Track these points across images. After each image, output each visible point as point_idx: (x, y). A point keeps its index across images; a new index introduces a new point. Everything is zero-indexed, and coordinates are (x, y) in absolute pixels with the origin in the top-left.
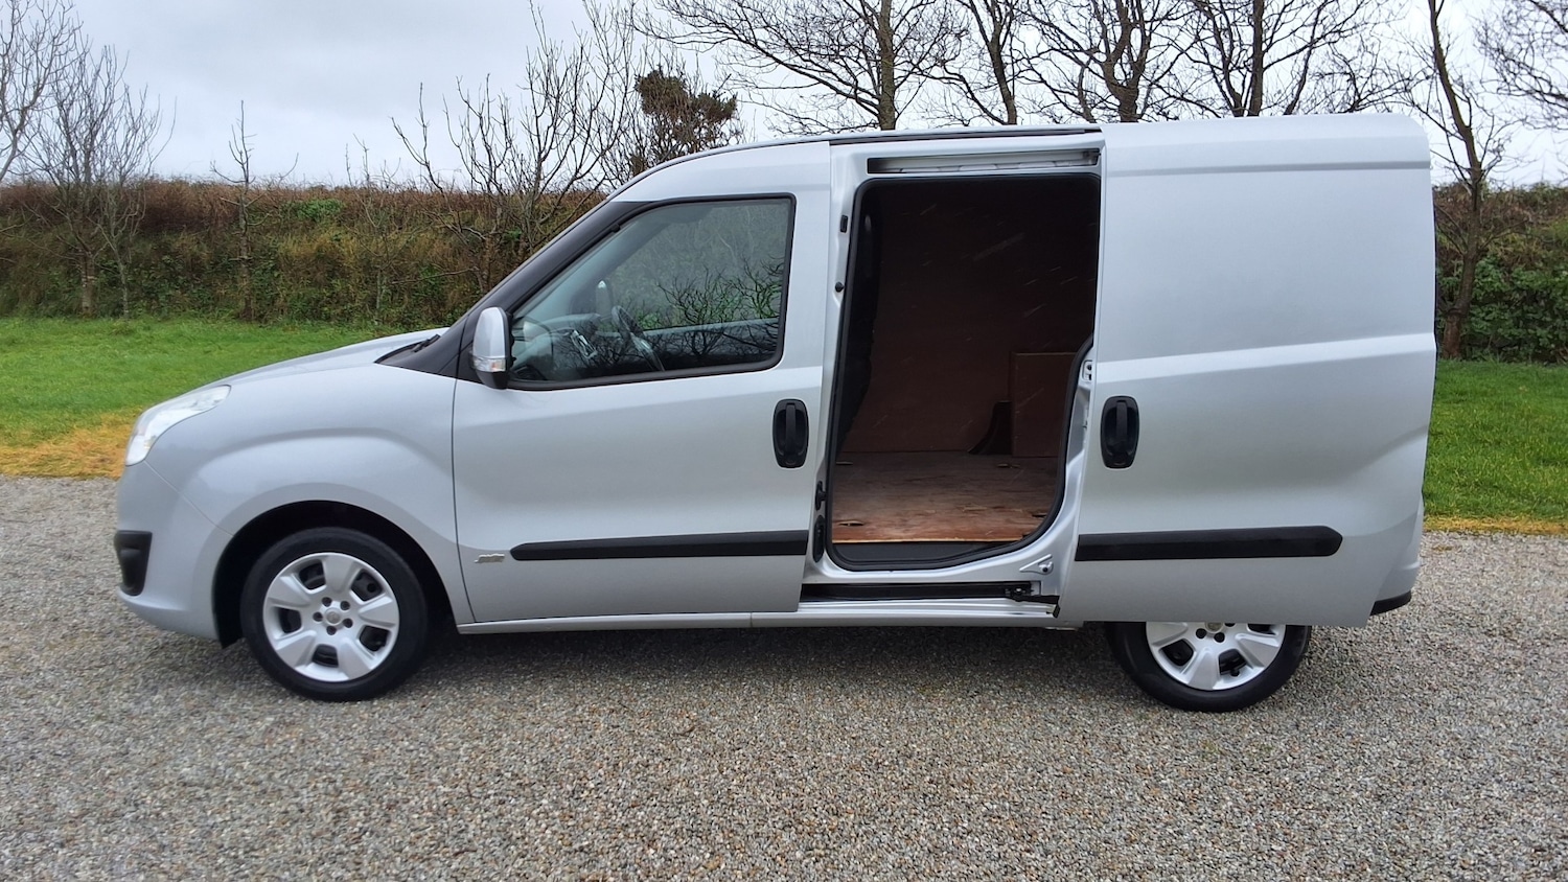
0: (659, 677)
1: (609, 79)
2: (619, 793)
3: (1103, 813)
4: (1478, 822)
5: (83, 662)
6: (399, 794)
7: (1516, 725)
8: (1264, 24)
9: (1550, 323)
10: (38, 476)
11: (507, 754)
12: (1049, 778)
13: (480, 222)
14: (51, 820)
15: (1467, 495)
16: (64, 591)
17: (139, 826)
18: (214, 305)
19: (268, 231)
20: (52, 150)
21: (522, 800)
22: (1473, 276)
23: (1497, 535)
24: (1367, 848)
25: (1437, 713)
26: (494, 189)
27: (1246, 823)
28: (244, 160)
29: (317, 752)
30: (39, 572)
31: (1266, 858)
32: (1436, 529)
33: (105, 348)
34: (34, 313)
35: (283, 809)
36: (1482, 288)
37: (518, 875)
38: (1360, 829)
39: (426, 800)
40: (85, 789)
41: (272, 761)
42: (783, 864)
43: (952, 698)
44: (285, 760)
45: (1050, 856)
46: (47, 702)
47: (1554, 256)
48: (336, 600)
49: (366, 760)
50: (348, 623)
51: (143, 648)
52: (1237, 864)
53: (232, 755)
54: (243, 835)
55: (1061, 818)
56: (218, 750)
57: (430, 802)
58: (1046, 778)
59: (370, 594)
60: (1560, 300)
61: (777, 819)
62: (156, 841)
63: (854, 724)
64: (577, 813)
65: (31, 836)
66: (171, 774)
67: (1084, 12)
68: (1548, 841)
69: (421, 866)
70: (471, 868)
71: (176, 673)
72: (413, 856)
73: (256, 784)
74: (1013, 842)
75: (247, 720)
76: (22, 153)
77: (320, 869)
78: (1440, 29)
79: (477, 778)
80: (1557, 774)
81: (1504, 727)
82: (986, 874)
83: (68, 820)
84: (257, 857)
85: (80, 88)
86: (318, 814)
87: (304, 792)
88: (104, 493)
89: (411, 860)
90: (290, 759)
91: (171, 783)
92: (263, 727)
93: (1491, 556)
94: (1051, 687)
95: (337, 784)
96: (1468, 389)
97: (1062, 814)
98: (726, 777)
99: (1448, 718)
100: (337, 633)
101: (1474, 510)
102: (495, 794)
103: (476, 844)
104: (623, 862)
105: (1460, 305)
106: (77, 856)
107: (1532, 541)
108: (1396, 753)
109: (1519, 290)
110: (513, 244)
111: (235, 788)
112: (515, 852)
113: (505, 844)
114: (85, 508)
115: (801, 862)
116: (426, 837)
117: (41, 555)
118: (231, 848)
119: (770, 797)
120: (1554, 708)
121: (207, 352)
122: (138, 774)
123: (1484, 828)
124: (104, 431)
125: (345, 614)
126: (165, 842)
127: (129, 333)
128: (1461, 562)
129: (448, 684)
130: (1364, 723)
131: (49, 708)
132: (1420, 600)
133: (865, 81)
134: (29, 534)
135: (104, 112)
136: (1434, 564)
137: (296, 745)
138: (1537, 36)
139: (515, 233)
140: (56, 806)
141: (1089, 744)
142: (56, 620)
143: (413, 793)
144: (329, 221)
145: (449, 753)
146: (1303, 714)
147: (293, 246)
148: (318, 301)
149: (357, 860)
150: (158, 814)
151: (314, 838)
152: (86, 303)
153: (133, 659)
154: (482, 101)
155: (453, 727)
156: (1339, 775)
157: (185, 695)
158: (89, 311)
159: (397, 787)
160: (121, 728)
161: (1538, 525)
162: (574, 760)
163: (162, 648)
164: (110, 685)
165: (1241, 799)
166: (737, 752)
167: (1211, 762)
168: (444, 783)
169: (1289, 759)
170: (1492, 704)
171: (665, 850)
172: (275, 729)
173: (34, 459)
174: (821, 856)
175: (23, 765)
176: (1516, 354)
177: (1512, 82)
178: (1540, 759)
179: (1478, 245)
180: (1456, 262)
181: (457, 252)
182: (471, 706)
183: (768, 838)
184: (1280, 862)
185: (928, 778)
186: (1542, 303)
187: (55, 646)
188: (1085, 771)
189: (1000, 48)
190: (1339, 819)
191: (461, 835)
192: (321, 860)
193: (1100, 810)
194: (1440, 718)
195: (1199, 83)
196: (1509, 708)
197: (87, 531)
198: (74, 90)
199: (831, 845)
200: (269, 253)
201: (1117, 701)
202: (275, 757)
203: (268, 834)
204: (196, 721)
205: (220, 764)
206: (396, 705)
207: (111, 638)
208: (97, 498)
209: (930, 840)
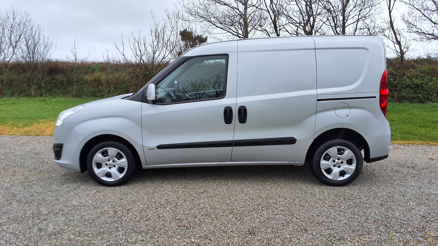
0: (194, 180)
1: (172, 32)
2: (187, 206)
3: (311, 209)
4: (407, 210)
5: (44, 179)
6: (130, 207)
7: (416, 188)
8: (345, 15)
9: (422, 93)
10: (25, 135)
11: (157, 198)
12: (297, 202)
13: (138, 70)
14: (41, 215)
15: (402, 135)
16: (36, 162)
17: (64, 216)
18: (67, 93)
19: (81, 73)
20: (24, 52)
21: (162, 208)
22: (402, 81)
23: (410, 145)
24: (379, 217)
25: (396, 186)
26: (142, 61)
27: (348, 211)
28: (75, 55)
29: (108, 198)
30: (29, 158)
31: (353, 219)
32: (394, 144)
33: (39, 105)
34: (19, 96)
35: (101, 211)
36: (404, 84)
37: (163, 225)
38: (377, 212)
39: (137, 208)
40: (49, 208)
41: (96, 200)
42: (230, 222)
43: (270, 184)
44: (100, 200)
45: (298, 219)
46: (36, 188)
47: (423, 75)
48: (111, 160)
49: (121, 200)
50: (114, 166)
51: (59, 175)
52: (346, 221)
53: (86, 199)
54: (91, 217)
55: (300, 211)
56: (82, 198)
57: (138, 209)
58: (296, 202)
59: (120, 158)
60: (425, 87)
61: (227, 212)
62: (69, 219)
63: (245, 190)
64: (176, 211)
65: (36, 218)
66: (70, 204)
67: (298, 13)
68: (425, 214)
69: (138, 223)
70: (151, 224)
71: (69, 181)
72: (135, 221)
73: (93, 206)
74: (288, 216)
75: (89, 191)
76: (16, 53)
77: (112, 224)
78: (392, 16)
79: (150, 203)
80: (427, 199)
81: (413, 189)
82: (282, 223)
83: (45, 215)
84: (95, 222)
85: (31, 36)
86: (110, 212)
87: (106, 207)
88: (44, 139)
89: (135, 222)
90: (101, 200)
91: (71, 206)
92: (93, 193)
93: (408, 150)
94: (296, 181)
95: (114, 205)
96: (401, 110)
97: (300, 210)
98: (214, 202)
99: (399, 187)
100: (112, 169)
101: (403, 139)
102: (155, 207)
103: (151, 218)
104: (189, 222)
105: (398, 88)
106: (49, 223)
107: (419, 146)
108: (385, 195)
109: (414, 84)
110: (147, 76)
111: (88, 207)
112: (161, 220)
113: (159, 218)
114: (39, 143)
115: (234, 221)
116: (138, 217)
117: (29, 154)
118: (88, 220)
119: (225, 207)
120: (426, 184)
121: (66, 105)
122: (62, 204)
123: (409, 212)
124: (41, 124)
125: (114, 164)
126: (71, 219)
127: (45, 101)
128: (400, 151)
129: (140, 182)
130: (377, 188)
131: (36, 189)
132: (390, 160)
133: (240, 32)
134: (25, 149)
135: (37, 42)
136: (394, 152)
137: (102, 196)
138: (417, 17)
139: (147, 73)
140: (41, 211)
141: (306, 194)
142: (35, 169)
143: (134, 207)
144: (98, 71)
145: (142, 198)
146: (361, 186)
147: (88, 77)
148: (95, 92)
149: (121, 222)
150: (68, 213)
151: (109, 217)
152: (33, 93)
153: (57, 178)
154: (138, 38)
155: (142, 192)
156: (371, 200)
157: (72, 186)
158: (34, 95)
159: (129, 206)
160: (56, 193)
161: (420, 142)
162: (174, 199)
163: (64, 175)
164: (52, 183)
165: (346, 206)
166: (216, 197)
167: (338, 198)
168: (141, 205)
169: (358, 197)
170: (410, 184)
171: (200, 219)
172: (96, 193)
173: (24, 131)
174: (239, 220)
175: (32, 202)
176: (413, 101)
177: (411, 29)
178: (423, 196)
179: (403, 72)
180: (397, 77)
181: (132, 78)
182: (146, 187)
183: (226, 216)
184: (357, 220)
185: (265, 202)
186: (420, 88)
187: (36, 175)
188: (306, 200)
189: (276, 22)
190: (372, 210)
191: (147, 216)
192: (112, 222)
193: (310, 209)
194: (396, 187)
195: (328, 31)
196: (414, 185)
197: (40, 148)
198: (30, 37)
199: (242, 217)
200: (82, 79)
201: (313, 184)
202: (97, 199)
203: (98, 217)
204: (75, 192)
205: (83, 201)
206: (127, 187)
207: (50, 173)
208: (42, 140)
209: (267, 216)
